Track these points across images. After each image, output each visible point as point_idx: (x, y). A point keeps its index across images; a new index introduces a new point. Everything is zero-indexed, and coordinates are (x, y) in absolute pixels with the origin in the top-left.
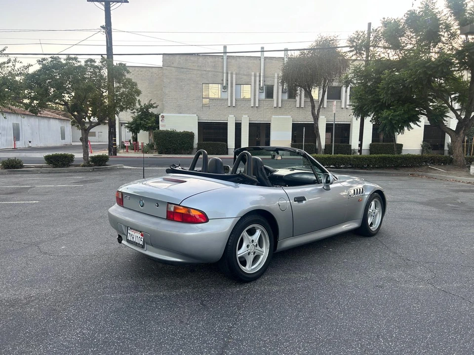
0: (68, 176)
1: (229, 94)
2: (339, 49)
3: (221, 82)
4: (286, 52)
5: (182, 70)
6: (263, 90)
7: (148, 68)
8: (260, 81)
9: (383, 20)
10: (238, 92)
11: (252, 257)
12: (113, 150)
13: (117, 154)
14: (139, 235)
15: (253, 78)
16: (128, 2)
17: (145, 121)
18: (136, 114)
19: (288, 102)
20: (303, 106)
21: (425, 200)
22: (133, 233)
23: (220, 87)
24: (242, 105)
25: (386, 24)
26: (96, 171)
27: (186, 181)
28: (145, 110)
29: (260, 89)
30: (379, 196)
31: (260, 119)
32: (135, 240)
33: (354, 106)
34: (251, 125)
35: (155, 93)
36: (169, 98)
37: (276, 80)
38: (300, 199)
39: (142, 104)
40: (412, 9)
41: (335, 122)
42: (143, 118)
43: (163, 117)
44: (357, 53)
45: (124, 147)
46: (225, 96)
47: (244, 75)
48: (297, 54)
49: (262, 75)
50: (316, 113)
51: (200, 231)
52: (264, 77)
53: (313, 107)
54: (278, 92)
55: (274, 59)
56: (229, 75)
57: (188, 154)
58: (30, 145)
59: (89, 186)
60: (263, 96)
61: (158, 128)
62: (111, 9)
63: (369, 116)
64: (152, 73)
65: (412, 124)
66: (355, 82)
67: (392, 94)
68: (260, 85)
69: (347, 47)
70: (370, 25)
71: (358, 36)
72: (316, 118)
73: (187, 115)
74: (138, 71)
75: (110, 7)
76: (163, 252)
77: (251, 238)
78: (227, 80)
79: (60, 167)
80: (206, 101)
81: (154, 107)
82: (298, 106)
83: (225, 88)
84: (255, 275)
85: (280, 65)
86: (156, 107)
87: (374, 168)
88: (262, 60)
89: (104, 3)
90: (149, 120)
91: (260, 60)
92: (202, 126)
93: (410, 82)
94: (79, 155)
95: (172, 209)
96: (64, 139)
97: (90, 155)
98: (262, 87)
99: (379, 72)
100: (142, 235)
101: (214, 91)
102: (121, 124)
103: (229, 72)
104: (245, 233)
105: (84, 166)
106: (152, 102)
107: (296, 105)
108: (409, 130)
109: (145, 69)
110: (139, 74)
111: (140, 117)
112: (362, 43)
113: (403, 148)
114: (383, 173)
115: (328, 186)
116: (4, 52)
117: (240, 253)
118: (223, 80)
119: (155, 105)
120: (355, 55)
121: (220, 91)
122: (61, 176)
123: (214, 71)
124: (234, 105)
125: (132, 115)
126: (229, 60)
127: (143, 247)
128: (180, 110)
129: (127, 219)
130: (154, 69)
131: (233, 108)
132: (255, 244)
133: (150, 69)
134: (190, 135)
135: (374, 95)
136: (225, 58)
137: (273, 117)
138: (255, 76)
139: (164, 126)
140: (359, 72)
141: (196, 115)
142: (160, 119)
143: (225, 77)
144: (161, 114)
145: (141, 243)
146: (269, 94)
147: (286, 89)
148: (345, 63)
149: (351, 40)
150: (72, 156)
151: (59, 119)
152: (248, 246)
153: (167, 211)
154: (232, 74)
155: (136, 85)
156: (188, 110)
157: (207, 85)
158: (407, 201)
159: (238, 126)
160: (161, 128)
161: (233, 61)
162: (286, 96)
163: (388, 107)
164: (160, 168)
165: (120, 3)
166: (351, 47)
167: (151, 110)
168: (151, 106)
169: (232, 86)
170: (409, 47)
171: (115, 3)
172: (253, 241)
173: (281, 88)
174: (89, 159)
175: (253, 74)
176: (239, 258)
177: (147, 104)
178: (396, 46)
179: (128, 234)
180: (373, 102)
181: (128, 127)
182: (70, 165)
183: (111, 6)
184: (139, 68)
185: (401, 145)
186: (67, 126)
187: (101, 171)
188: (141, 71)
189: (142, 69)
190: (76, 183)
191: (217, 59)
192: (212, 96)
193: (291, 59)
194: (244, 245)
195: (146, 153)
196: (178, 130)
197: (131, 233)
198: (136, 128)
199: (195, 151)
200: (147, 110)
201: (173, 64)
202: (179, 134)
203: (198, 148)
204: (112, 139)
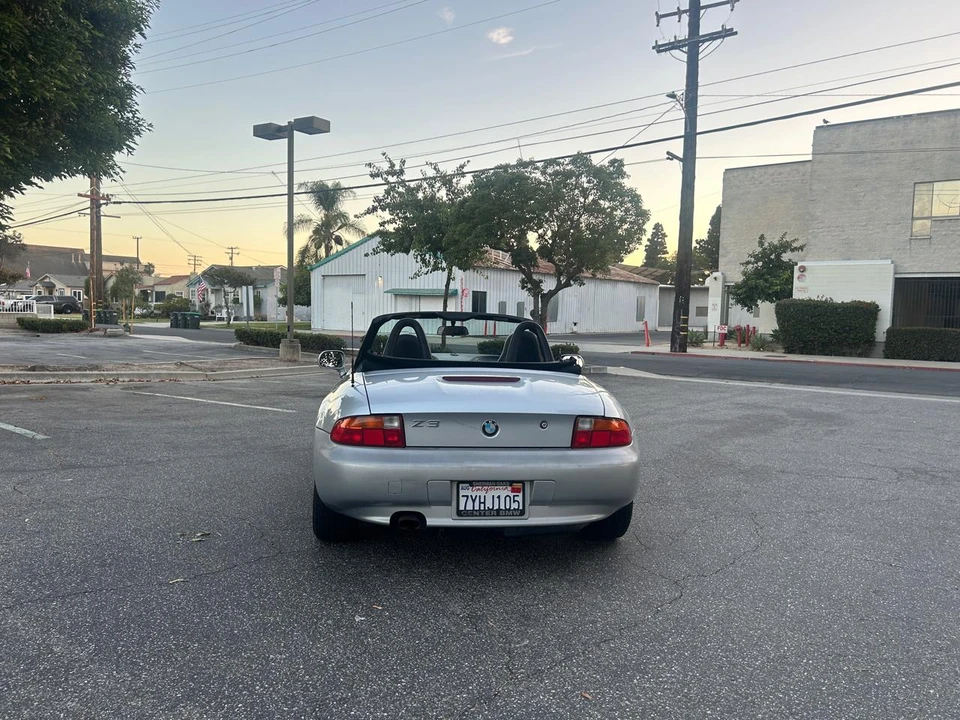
5: (861, 157)
7: (795, 166)
12: (678, 341)
13: (688, 350)
16: (736, 33)
17: (766, 280)
36: (821, 225)
39: (766, 245)
42: (763, 275)
43: (803, 269)
57: (860, 355)
58: (575, 329)
61: (791, 294)
62: (700, 56)
64: (803, 175)
73: (866, 262)
74: (772, 175)
75: (698, 54)
80: (922, 226)
81: (792, 250)
86: (801, 248)
89: (685, 49)
92: (905, 288)
96: (643, 320)
106: (788, 238)
109: (788, 169)
110: (773, 181)
111: (758, 274)
116: (465, 170)
119: (795, 245)
123: (951, 149)
125: (742, 268)
128: (848, 251)
133: (801, 168)
134: (870, 311)
139: (805, 289)
141: (889, 261)
142: (796, 273)
144: (800, 264)
151: (634, 283)
156: (870, 250)
157: (930, 186)
160: (797, 295)
165: (719, 41)
167: (786, 257)
168: (785, 246)
171: (707, 44)
177: (776, 242)
183: (701, 49)
184: (776, 168)
186: (651, 297)
188: (780, 174)
189: (781, 169)
192: (939, 210)
196: (838, 300)
198: (747, 297)
199: (880, 349)
200: (778, 256)
201: (838, 146)
202: (836, 308)
203: (888, 343)
204: (679, 318)
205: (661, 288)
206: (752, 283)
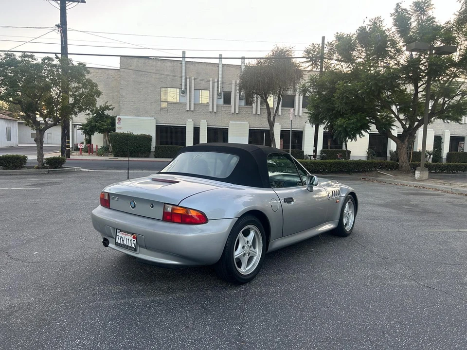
0: (22, 178)
1: (188, 99)
2: (294, 60)
3: (180, 86)
4: (243, 60)
5: (140, 73)
6: (221, 95)
7: (103, 70)
8: (218, 87)
9: (336, 34)
10: (197, 97)
11: (247, 257)
12: (66, 152)
13: (71, 157)
14: (130, 237)
15: (211, 84)
16: (85, 2)
17: (100, 123)
18: (91, 116)
19: (245, 109)
20: (259, 113)
21: (382, 202)
22: (123, 236)
23: (178, 91)
24: (200, 110)
25: (339, 38)
26: (51, 174)
27: (178, 182)
28: (100, 112)
29: (218, 95)
30: (352, 197)
31: (218, 124)
32: (125, 243)
33: (310, 114)
34: (210, 130)
35: (111, 95)
36: (126, 100)
37: (233, 87)
38: (289, 200)
39: (98, 106)
40: (363, 25)
41: (291, 129)
42: (98, 120)
43: (119, 119)
44: (313, 63)
45: (77, 149)
46: (183, 100)
47: (203, 80)
48: (254, 62)
49: (220, 81)
50: (272, 120)
51: (201, 232)
52: (222, 83)
53: (269, 114)
54: (235, 99)
55: (232, 66)
56: (188, 80)
57: (145, 157)
59: (47, 189)
60: (221, 101)
61: (114, 130)
62: (67, 8)
63: (324, 123)
64: (108, 75)
65: (363, 132)
66: (312, 90)
67: (346, 103)
68: (218, 91)
69: (303, 57)
70: (323, 38)
71: (314, 48)
72: (272, 125)
73: (145, 118)
75: (65, 6)
76: (160, 254)
77: (246, 239)
78: (186, 85)
79: (10, 169)
80: (164, 105)
81: (109, 109)
82: (254, 112)
83: (183, 92)
84: (250, 276)
85: (238, 73)
86: (112, 109)
87: (328, 173)
88: (220, 67)
90: (105, 122)
91: (218, 66)
92: (160, 129)
93: (362, 93)
94: (32, 157)
95: (169, 209)
96: (10, 140)
97: (45, 157)
98: (220, 93)
99: (333, 82)
100: (134, 238)
101: (173, 95)
102: (75, 126)
103: (188, 77)
104: (241, 235)
105: (38, 168)
106: (108, 104)
107: (252, 112)
108: (361, 137)
109: (100, 71)
110: (94, 76)
111: (95, 119)
112: (317, 54)
113: (351, 155)
114: (337, 177)
115: (312, 188)
117: (237, 253)
118: (181, 85)
119: (110, 107)
120: (311, 65)
121: (178, 96)
122: (14, 178)
123: (173, 76)
124: (192, 109)
125: (87, 117)
126: (188, 66)
127: (135, 250)
128: (137, 113)
129: (117, 220)
130: (110, 71)
131: (191, 113)
132: (250, 245)
133: (106, 71)
134: (148, 138)
135: (329, 104)
136: (184, 63)
137: (231, 122)
138: (213, 82)
139: (121, 128)
140: (316, 81)
141: (154, 118)
142: (117, 121)
143: (183, 82)
144: (118, 117)
145: (133, 246)
146: (227, 100)
147: (243, 96)
148: (299, 73)
149: (308, 52)
150: (25, 158)
151: (4, 119)
152: (243, 247)
153: (164, 212)
154: (190, 79)
155: (96, 85)
156: (146, 113)
157: (166, 89)
158: (367, 203)
159: (197, 131)
160: (117, 131)
161: (192, 67)
162: (243, 103)
163: (342, 116)
164: (120, 171)
165: (76, 3)
166: (307, 58)
167: (106, 112)
168: (107, 108)
169: (190, 91)
170: (359, 60)
171: (71, 2)
172: (248, 242)
173: (238, 94)
174: (44, 161)
175: (211, 79)
176: (236, 259)
177: (102, 106)
178: (349, 59)
179: (117, 237)
180: (328, 110)
181: (81, 129)
182: (22, 167)
183: (67, 5)
184: (95, 70)
185: (349, 152)
186: (13, 127)
187: (57, 173)
188: (97, 73)
189: (97, 71)
190: (32, 185)
191: (175, 64)
192: (170, 99)
193: (248, 68)
194: (240, 246)
195: (101, 156)
196: (135, 133)
197: (121, 236)
198: (90, 130)
199: (152, 154)
200: (103, 112)
201: (131, 66)
202: (136, 137)
203: (156, 151)
204: (65, 141)
205: (18, 123)
206: (93, 124)
